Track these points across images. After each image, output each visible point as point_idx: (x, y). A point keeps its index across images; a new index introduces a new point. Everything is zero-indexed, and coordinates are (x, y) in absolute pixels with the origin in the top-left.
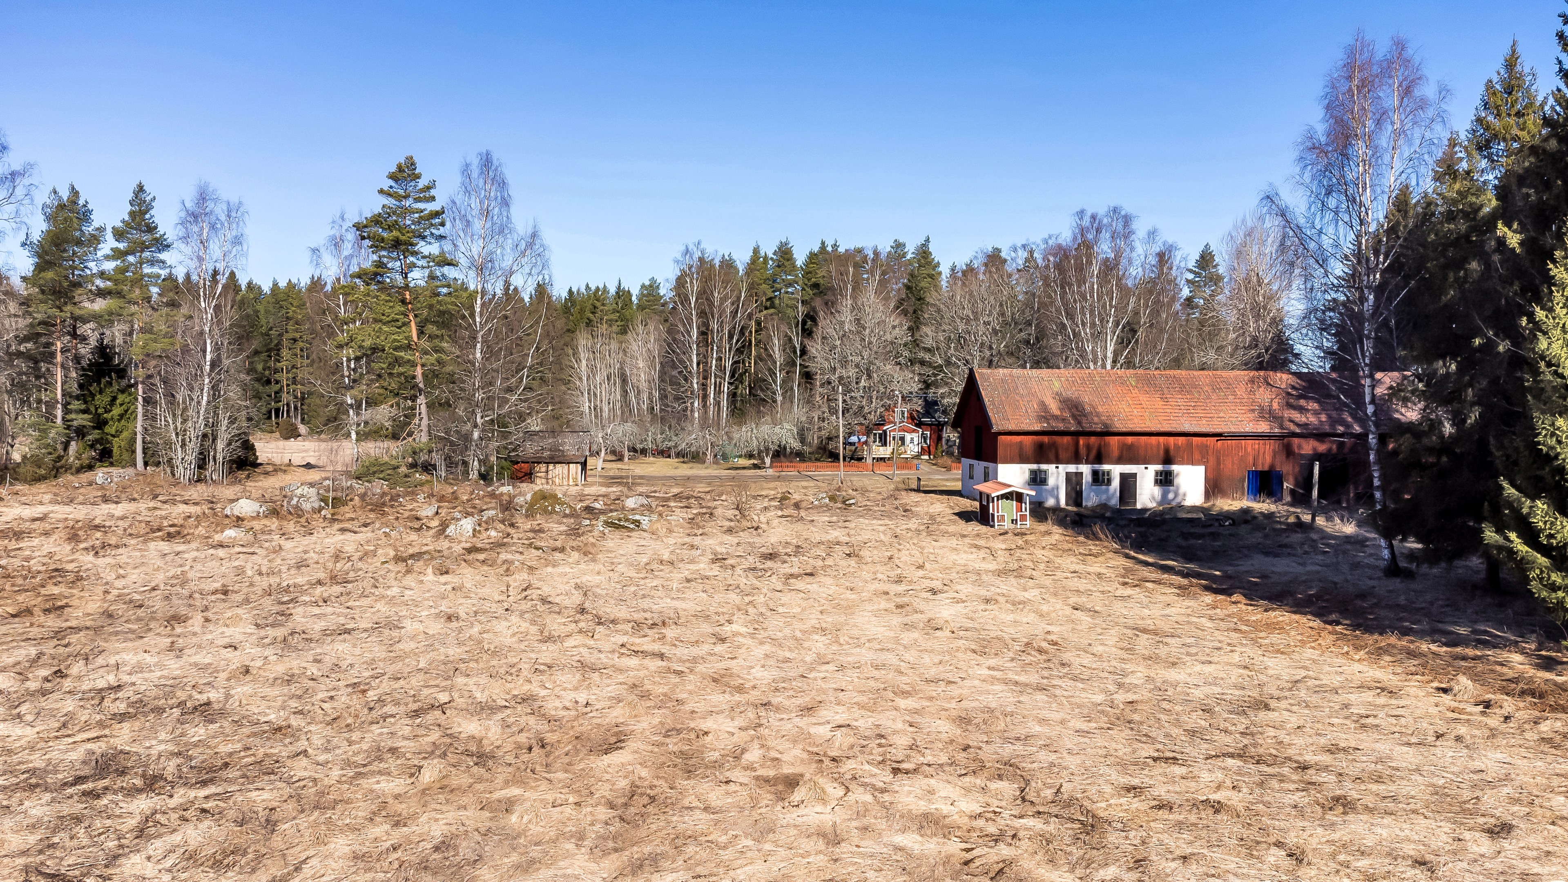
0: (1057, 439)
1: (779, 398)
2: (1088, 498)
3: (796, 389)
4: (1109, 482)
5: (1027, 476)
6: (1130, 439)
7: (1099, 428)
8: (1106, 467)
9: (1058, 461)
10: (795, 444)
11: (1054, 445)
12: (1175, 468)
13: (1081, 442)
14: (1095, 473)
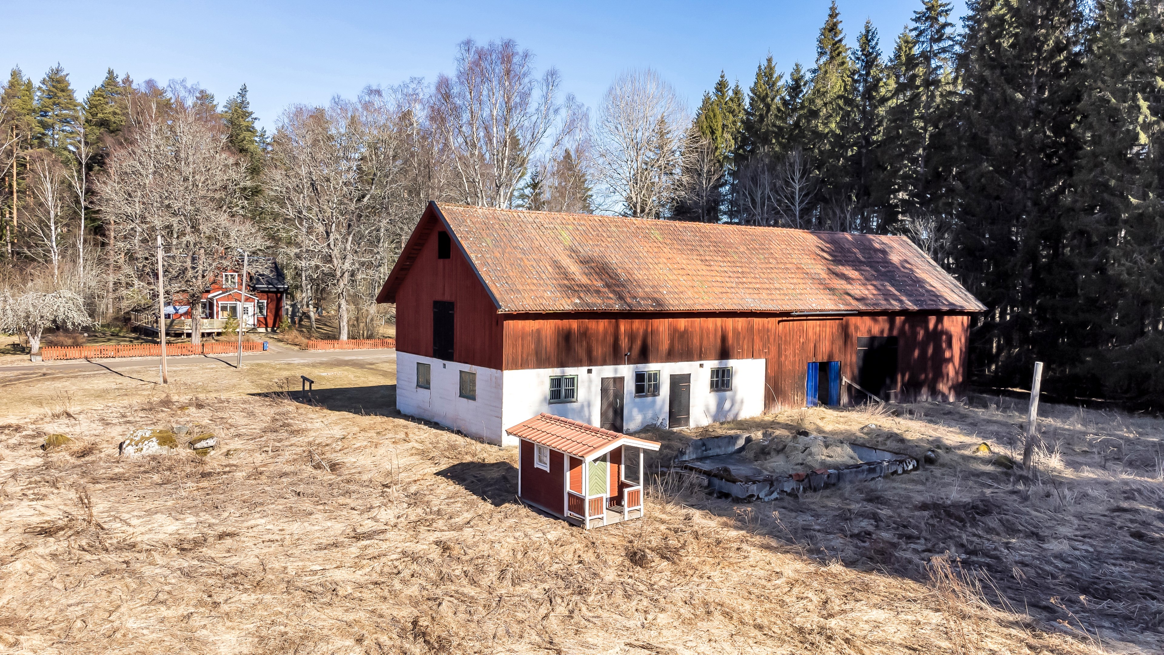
0: (592, 324)
1: (55, 258)
2: (631, 418)
3: (81, 247)
4: (656, 390)
5: (546, 388)
6: (682, 323)
7: (648, 306)
8: (652, 367)
9: (591, 361)
10: (82, 319)
11: (585, 334)
12: (732, 363)
13: (622, 328)
14: (640, 377)
